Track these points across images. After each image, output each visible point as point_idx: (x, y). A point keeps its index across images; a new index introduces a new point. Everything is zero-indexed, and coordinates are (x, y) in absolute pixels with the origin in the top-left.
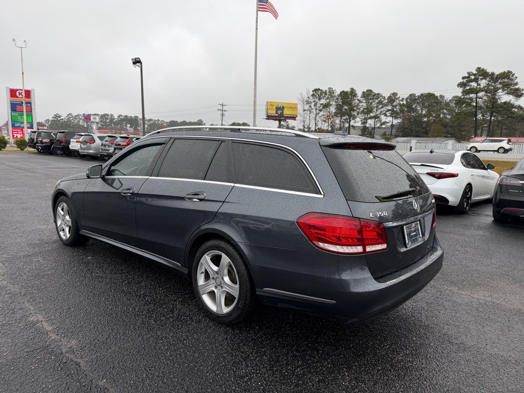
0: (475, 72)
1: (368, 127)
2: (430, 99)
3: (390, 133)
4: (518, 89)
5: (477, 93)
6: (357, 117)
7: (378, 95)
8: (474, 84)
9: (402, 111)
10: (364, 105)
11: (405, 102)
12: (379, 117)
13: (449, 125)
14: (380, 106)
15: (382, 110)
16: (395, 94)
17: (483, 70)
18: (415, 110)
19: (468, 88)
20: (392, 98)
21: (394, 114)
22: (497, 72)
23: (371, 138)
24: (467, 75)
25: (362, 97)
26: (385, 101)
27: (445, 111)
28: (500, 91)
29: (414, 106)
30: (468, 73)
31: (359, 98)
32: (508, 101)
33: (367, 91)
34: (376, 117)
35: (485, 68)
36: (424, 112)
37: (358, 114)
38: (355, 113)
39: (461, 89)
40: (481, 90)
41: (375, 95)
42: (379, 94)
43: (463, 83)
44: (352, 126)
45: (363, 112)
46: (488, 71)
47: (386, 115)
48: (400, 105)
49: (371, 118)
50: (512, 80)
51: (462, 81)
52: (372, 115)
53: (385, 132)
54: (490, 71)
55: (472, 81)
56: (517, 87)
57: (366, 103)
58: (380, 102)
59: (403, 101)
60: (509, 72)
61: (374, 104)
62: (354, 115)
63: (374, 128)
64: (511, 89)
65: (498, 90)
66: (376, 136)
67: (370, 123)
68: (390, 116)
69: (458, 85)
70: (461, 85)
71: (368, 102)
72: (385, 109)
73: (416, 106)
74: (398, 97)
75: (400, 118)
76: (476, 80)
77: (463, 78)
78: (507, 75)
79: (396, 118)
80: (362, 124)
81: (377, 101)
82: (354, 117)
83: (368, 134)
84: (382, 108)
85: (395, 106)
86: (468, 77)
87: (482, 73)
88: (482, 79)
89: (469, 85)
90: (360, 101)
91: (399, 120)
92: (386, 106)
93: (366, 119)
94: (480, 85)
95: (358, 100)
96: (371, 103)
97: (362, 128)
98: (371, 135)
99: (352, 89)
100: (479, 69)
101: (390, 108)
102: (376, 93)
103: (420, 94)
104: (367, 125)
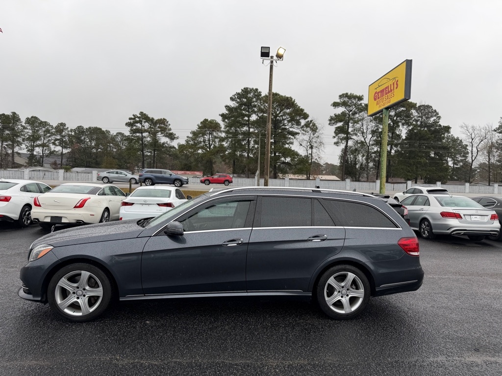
0: (139, 116)
1: (36, 155)
2: (97, 133)
3: (60, 162)
4: (171, 134)
5: (142, 133)
6: (22, 143)
7: (45, 124)
8: (139, 125)
9: (71, 142)
10: (29, 131)
11: (73, 133)
12: (48, 146)
13: (116, 157)
14: (48, 135)
15: (50, 138)
16: (63, 125)
17: (145, 114)
18: (83, 142)
19: (135, 128)
20: (61, 128)
21: (63, 144)
22: (156, 118)
23: (40, 166)
24: (133, 117)
25: (26, 123)
26: (53, 130)
27: (111, 145)
28: (160, 133)
29: (83, 138)
30: (133, 115)
31: (23, 124)
32: (165, 141)
33: (32, 117)
34: (43, 145)
35: (147, 114)
36: (93, 144)
37: (23, 140)
38: (20, 139)
39: (129, 128)
40: (146, 131)
41: (42, 122)
42: (45, 122)
43: (130, 123)
44: (17, 153)
45: (28, 139)
46: (149, 116)
47: (54, 144)
48: (69, 135)
49: (38, 146)
50: (167, 126)
51: (129, 121)
52: (39, 142)
53: (55, 161)
54: (151, 116)
55: (137, 122)
56: (171, 132)
57: (32, 129)
58: (47, 131)
59: (72, 132)
60: (164, 119)
61: (41, 132)
62: (19, 142)
63: (42, 157)
64: (167, 133)
65: (158, 132)
66: (45, 165)
67: (38, 151)
68: (60, 145)
69: (126, 124)
70: (128, 124)
71: (34, 129)
72: (53, 138)
73: (85, 138)
74: (66, 127)
75: (69, 148)
76: (140, 122)
77: (130, 119)
78: (163, 121)
79: (66, 148)
80: (28, 151)
81: (44, 129)
82: (19, 144)
83: (35, 162)
84: (49, 136)
85: (64, 136)
86: (134, 119)
87: (144, 117)
88: (145, 122)
89: (135, 126)
90: (25, 128)
91: (69, 150)
92: (54, 134)
93: (33, 147)
94: (144, 127)
95: (22, 126)
96: (38, 131)
97: (28, 156)
98: (40, 163)
99: (14, 113)
100: (141, 113)
101: (58, 137)
102: (43, 120)
103: (88, 127)
104: (35, 153)
